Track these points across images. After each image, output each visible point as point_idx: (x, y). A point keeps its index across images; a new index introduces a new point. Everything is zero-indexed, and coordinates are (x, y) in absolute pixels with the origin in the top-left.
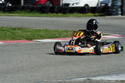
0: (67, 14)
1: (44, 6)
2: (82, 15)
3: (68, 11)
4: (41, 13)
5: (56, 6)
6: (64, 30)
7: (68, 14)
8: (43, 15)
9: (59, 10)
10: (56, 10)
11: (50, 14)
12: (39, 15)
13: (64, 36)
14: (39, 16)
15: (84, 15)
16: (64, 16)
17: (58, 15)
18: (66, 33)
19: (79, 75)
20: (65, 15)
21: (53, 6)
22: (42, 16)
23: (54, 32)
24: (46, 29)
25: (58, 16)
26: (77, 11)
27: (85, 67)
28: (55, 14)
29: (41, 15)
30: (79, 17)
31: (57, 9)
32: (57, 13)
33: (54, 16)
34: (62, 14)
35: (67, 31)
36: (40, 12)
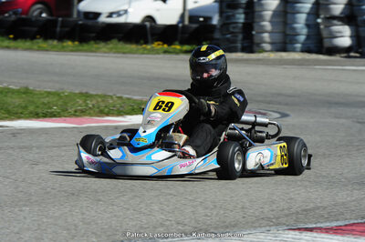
0: (92, 42)
1: (23, 16)
2: (134, 47)
3: (94, 35)
4: (15, 39)
5: (60, 19)
6: (77, 92)
7: (93, 45)
8: (20, 43)
9: (67, 29)
10: (58, 29)
11: (40, 42)
12: (6, 43)
13: (76, 111)
14: (8, 48)
15: (139, 47)
16: (81, 48)
17: (63, 47)
18: (85, 101)
19: (108, 233)
20: (86, 47)
21: (50, 18)
22: (16, 48)
23: (47, 96)
24: (27, 88)
25: (63, 49)
26: (121, 35)
27: (128, 209)
28: (55, 42)
29: (13, 44)
30: (124, 53)
31: (62, 27)
32: (61, 38)
33: (53, 49)
34: (76, 43)
35: (87, 96)
36: (11, 36)
